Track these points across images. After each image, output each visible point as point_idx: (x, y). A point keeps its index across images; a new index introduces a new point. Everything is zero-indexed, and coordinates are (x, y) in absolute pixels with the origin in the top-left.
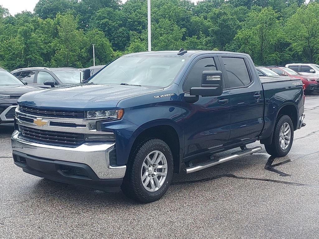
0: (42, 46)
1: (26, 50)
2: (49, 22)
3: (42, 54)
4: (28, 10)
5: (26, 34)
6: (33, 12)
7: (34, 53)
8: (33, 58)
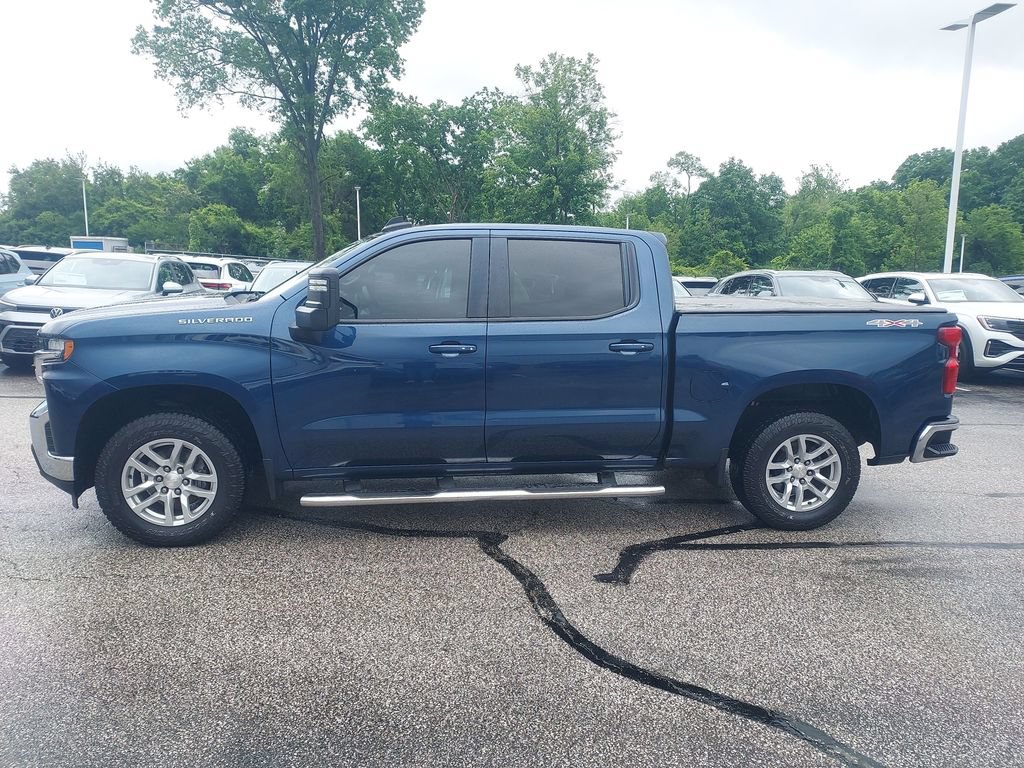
0: (869, 242)
1: (836, 249)
2: (895, 197)
3: (866, 255)
4: (883, 180)
5: (840, 220)
6: (890, 182)
7: (851, 253)
8: (847, 262)
